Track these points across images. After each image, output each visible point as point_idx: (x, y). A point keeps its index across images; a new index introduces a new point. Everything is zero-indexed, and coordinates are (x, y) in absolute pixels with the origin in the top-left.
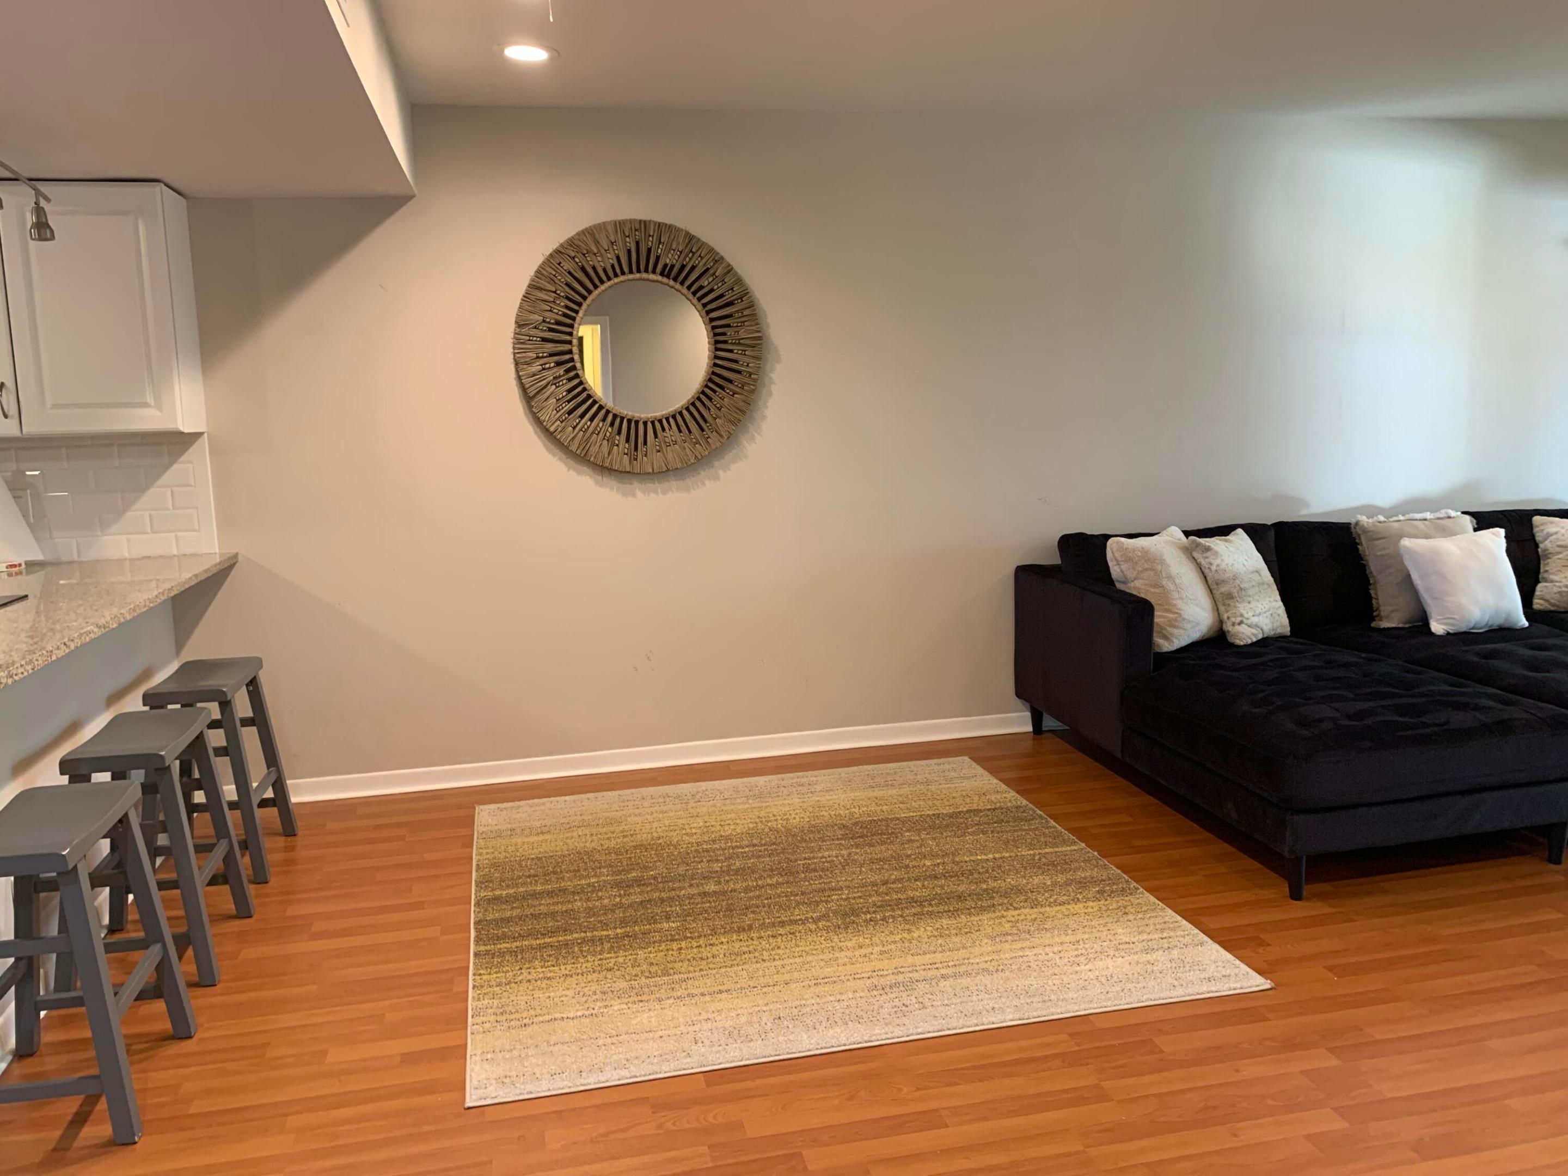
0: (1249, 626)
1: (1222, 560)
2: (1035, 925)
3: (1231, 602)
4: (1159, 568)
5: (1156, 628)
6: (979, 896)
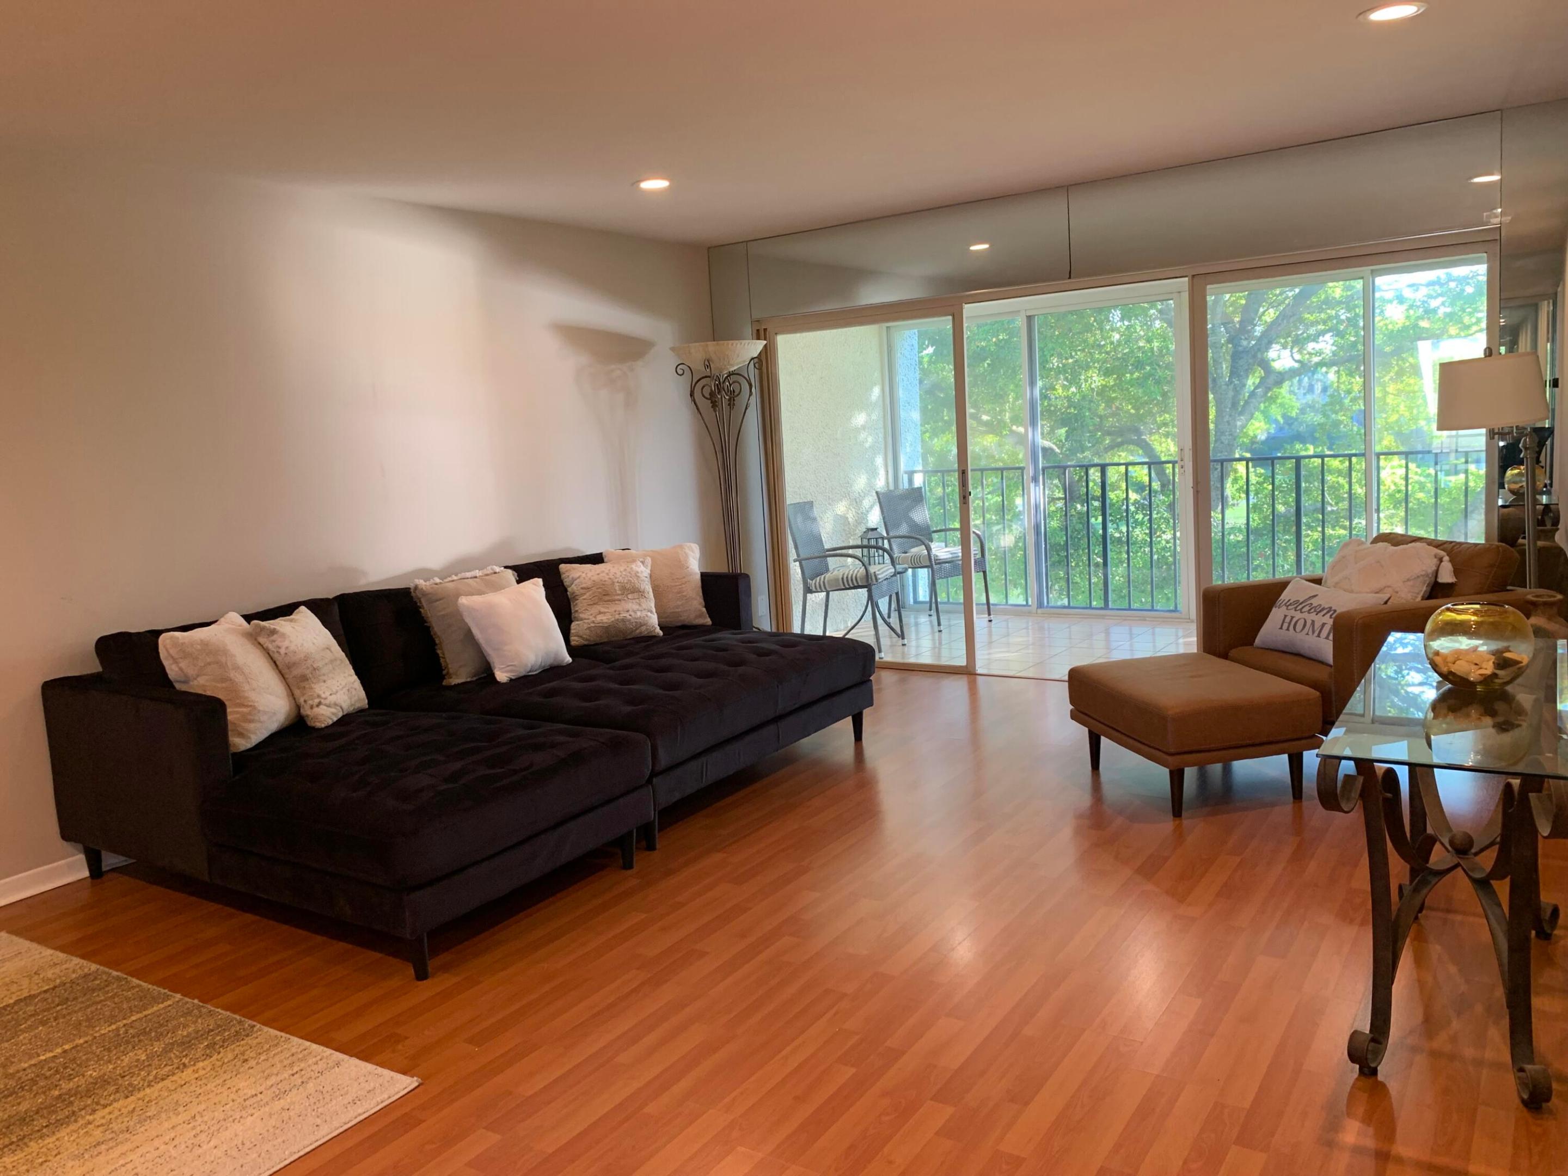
0: (328, 706)
1: (291, 642)
2: (135, 1118)
3: (305, 684)
4: (223, 659)
5: (230, 727)
6: (51, 1109)
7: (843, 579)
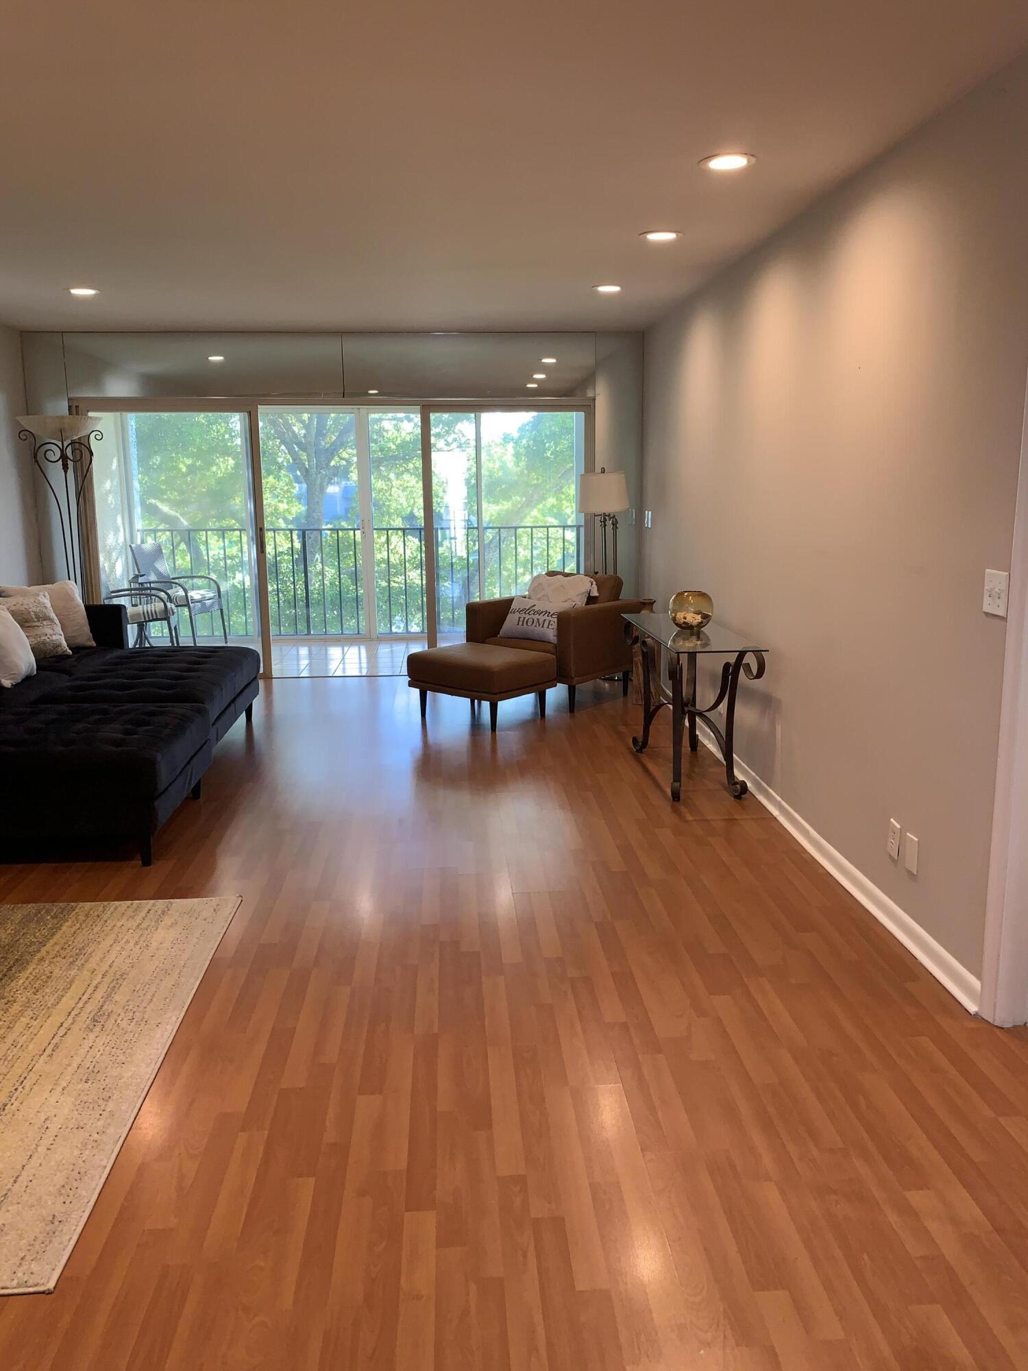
7: (144, 613)
